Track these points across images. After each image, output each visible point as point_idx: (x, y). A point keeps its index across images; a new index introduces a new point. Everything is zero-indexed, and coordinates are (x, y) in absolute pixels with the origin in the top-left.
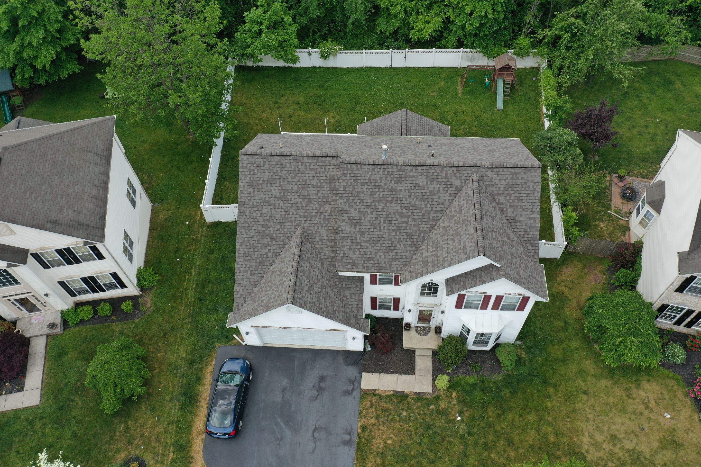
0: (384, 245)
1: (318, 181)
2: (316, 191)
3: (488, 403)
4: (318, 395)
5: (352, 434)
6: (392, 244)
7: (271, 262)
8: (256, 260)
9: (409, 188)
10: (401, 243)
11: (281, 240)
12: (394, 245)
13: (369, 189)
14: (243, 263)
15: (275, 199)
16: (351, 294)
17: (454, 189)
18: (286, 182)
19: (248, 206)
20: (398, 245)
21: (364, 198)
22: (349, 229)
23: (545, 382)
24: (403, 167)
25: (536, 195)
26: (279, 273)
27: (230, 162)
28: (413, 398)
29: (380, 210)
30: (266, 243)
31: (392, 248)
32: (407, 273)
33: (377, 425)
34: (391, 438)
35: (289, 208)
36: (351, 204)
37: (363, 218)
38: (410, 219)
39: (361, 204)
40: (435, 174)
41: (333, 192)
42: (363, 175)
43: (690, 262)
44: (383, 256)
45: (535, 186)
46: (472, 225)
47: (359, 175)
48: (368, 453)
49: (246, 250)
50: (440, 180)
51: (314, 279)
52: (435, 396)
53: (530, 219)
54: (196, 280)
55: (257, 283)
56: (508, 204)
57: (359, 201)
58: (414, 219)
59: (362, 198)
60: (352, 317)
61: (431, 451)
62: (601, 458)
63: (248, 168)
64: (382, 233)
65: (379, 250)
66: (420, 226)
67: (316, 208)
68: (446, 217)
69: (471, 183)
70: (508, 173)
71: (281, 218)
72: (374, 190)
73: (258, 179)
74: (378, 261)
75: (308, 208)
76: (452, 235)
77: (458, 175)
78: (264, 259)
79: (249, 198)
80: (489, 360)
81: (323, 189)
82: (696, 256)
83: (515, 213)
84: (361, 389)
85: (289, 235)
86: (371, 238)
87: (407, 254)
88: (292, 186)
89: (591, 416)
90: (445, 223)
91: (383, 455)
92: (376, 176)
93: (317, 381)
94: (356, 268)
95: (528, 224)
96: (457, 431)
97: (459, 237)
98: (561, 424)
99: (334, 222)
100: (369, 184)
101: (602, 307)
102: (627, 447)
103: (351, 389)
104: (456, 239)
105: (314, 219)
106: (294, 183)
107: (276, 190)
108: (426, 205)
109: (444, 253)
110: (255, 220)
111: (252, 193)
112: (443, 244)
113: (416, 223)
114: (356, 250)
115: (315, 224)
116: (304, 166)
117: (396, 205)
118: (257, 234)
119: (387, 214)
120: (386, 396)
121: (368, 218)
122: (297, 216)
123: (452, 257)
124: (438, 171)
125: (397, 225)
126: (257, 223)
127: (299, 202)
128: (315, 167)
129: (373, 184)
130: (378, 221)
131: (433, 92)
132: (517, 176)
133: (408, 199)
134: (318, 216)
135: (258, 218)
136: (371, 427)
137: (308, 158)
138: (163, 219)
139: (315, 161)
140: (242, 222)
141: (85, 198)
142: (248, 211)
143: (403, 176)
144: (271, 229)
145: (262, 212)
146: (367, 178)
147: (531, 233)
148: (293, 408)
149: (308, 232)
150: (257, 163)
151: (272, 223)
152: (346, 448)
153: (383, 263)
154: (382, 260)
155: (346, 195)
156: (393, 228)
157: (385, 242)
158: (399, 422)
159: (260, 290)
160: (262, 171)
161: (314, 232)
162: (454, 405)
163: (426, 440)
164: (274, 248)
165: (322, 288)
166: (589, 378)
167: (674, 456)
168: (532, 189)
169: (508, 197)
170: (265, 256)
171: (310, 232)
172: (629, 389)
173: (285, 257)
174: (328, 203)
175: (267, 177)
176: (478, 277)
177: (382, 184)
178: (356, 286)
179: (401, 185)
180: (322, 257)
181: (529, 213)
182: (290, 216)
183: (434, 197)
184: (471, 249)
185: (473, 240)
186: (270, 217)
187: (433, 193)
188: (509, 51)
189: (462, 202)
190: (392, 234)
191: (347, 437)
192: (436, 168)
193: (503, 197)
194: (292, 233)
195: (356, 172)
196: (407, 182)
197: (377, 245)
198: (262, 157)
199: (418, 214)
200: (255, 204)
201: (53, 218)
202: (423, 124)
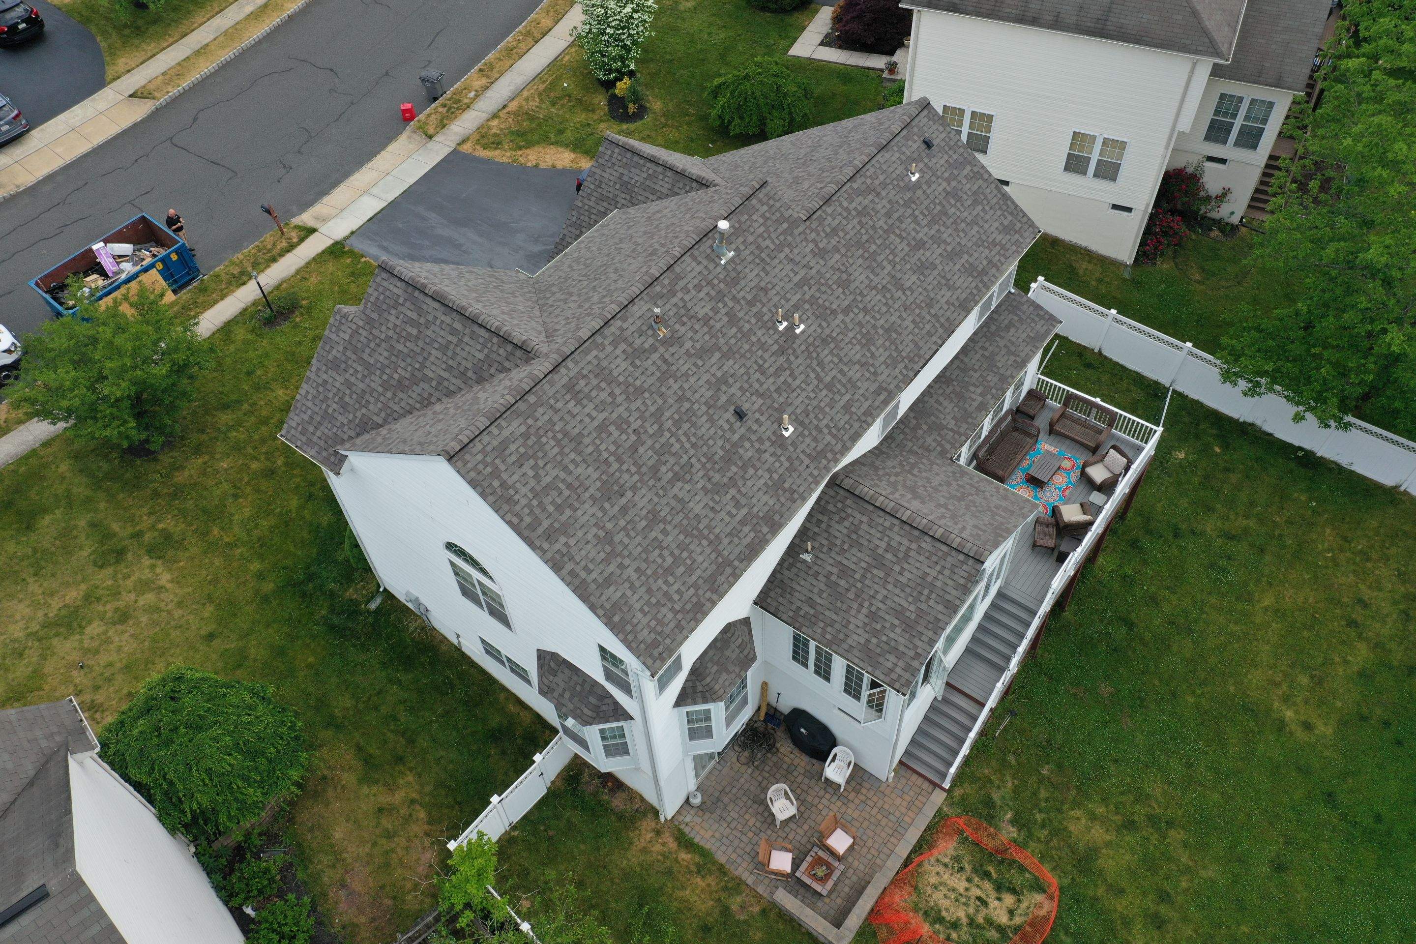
102: (96, 623)
202: (923, 598)
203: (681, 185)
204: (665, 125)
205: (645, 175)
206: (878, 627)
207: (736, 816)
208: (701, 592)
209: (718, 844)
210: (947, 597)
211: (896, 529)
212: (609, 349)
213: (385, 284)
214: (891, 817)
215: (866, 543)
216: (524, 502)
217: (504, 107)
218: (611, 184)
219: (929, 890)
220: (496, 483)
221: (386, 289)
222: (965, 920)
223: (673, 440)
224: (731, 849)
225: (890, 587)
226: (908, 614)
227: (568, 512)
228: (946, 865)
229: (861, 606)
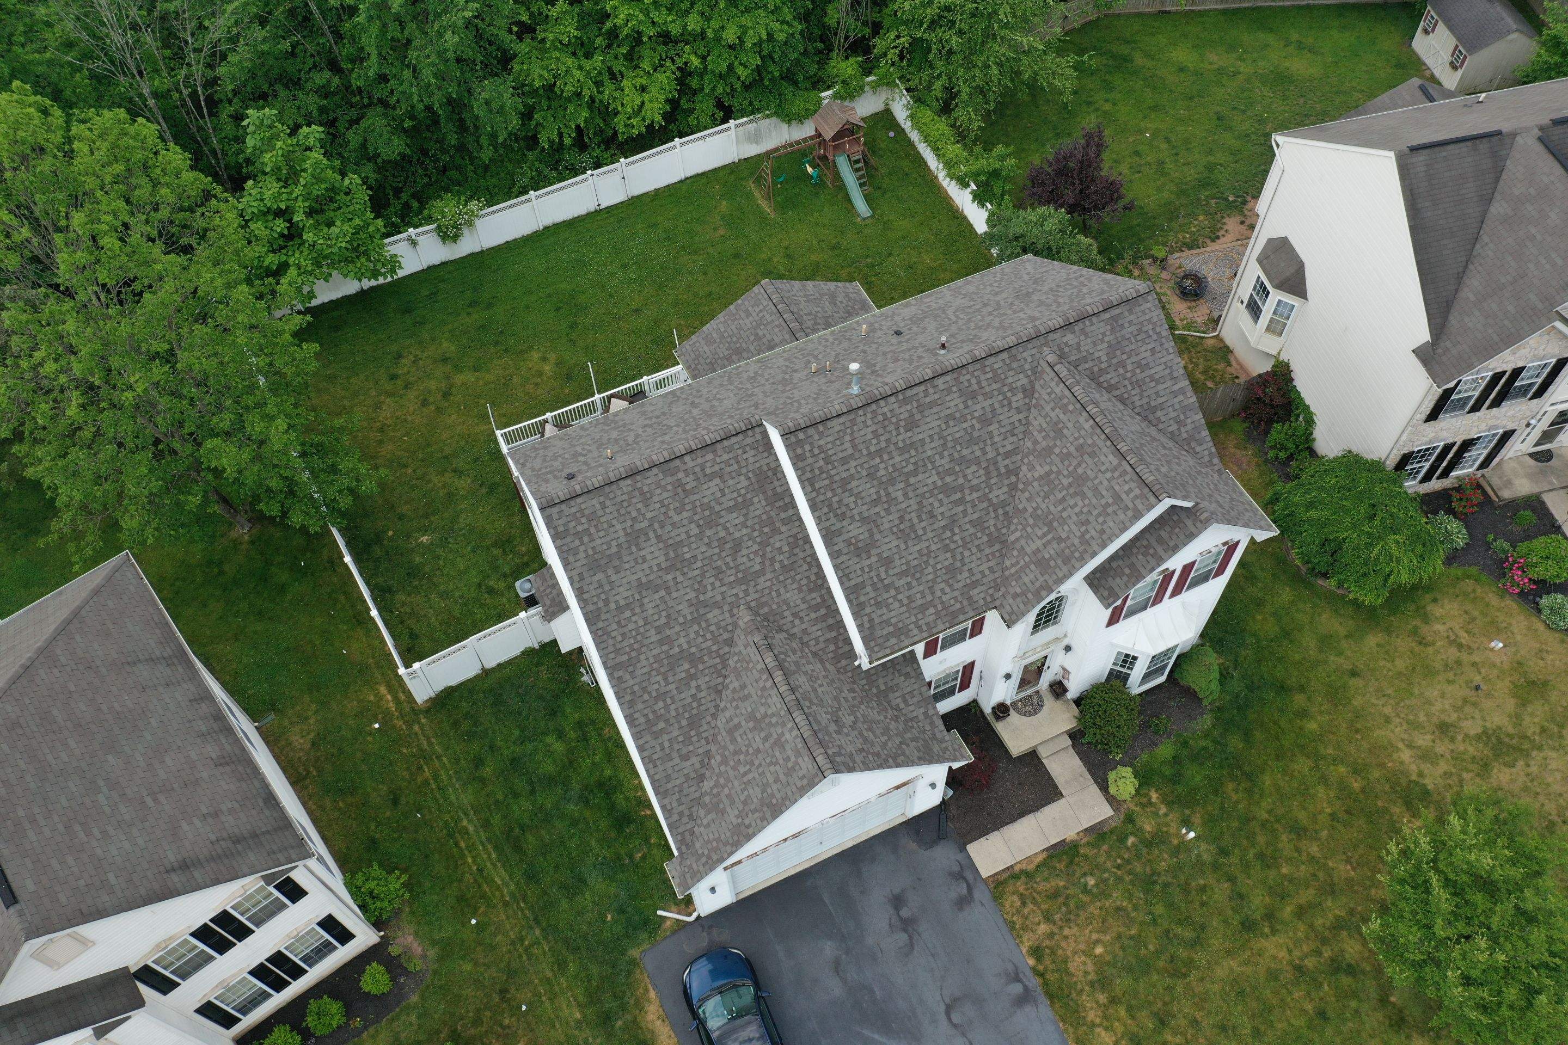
0: (939, 566)
1: (735, 495)
2: (742, 519)
3: (1220, 779)
4: (910, 937)
5: (1021, 976)
6: (953, 557)
7: (712, 710)
8: (679, 722)
9: (937, 430)
10: (969, 546)
11: (714, 655)
12: (959, 557)
13: (861, 465)
14: (653, 743)
15: (660, 573)
16: (903, 697)
17: (1020, 396)
18: (669, 528)
19: (608, 616)
20: (967, 553)
21: (860, 489)
22: (858, 566)
23: (1282, 689)
24: (909, 393)
25: (1166, 346)
26: (751, 725)
27: (376, 548)
28: (1088, 843)
29: (901, 499)
30: (683, 675)
31: (958, 564)
32: (1011, 601)
33: (1056, 931)
34: (1097, 942)
35: (699, 579)
36: (839, 512)
37: (875, 530)
38: (967, 492)
39: (860, 502)
40: (974, 381)
41: (777, 505)
42: (838, 442)
43: (1444, 359)
44: (947, 590)
45: (1158, 330)
46: (1105, 450)
47: (830, 446)
48: (1074, 995)
49: (646, 711)
50: (987, 389)
51: (830, 702)
52: (1122, 817)
53: (1175, 394)
54: (489, 840)
55: (703, 771)
56: (1126, 382)
57: (852, 499)
58: (974, 489)
59: (855, 491)
61: (1180, 923)
62: (1447, 775)
63: (572, 531)
64: (927, 544)
65: (934, 581)
66: (990, 496)
67: (755, 553)
68: (1031, 458)
69: (1048, 370)
70: (1102, 324)
71: (693, 609)
72: (872, 463)
73: (605, 547)
74: (942, 603)
75: (739, 561)
76: (1070, 485)
77: (1015, 365)
78: (694, 712)
79: (603, 596)
80: (1169, 699)
81: (752, 508)
82: (1448, 344)
83: (1145, 394)
84: (985, 881)
85: (726, 636)
86: (908, 563)
87: (991, 564)
88: (685, 529)
89: (1388, 710)
90: (1038, 468)
91: (1102, 983)
92: (862, 433)
93: (892, 911)
94: (907, 636)
95: (1177, 406)
96: (1200, 862)
97: (1089, 484)
98: (1352, 749)
99: (805, 567)
100: (857, 455)
101: (1310, 506)
102: (1472, 732)
103: (965, 891)
104: (1085, 489)
105: (762, 579)
106: (685, 522)
107: (653, 553)
108: (983, 450)
109: (1073, 527)
110: (639, 638)
111: (604, 581)
112: (1061, 512)
113: (979, 494)
114: (891, 601)
115: (770, 588)
116: (692, 477)
117: (927, 475)
118: (655, 666)
119: (919, 499)
120: (1037, 867)
121: (887, 526)
122: (724, 589)
123: (1098, 528)
124: (976, 374)
125: (947, 514)
126: (646, 642)
127: (715, 558)
128: (717, 468)
129: (865, 452)
130: (908, 524)
131: (715, 229)
132: (1120, 322)
133: (946, 453)
134: (769, 569)
135: (642, 630)
136: (1048, 943)
137: (693, 456)
138: (307, 746)
139: (710, 456)
140: (612, 656)
141: (205, 775)
142: (614, 626)
143: (915, 411)
144: (682, 640)
145: (645, 615)
146: (847, 445)
147: (1189, 421)
148: (878, 994)
149: (761, 612)
150: (586, 512)
151: (678, 628)
152: (1029, 1009)
153: (952, 602)
154: (948, 597)
155: (822, 498)
156: (943, 523)
157: (940, 559)
158: (1092, 902)
159: (722, 781)
160: (605, 526)
161: (774, 606)
162: (1166, 815)
163: (1159, 909)
164: (707, 679)
165: (853, 713)
166: (1344, 644)
167: (1547, 708)
168: (1155, 337)
169: (1121, 371)
170: (695, 705)
171: (766, 609)
172: (1414, 632)
173: (743, 687)
174: (776, 531)
175: (621, 533)
176: (1154, 544)
177: (883, 445)
178: (907, 675)
179: (918, 430)
180: (814, 649)
181: (1168, 384)
182: (710, 594)
183: (991, 428)
184: (1132, 495)
185: (1127, 478)
186: (668, 616)
187: (985, 421)
188: (823, 94)
189: (1053, 415)
190: (944, 536)
191: (1017, 988)
192: (971, 368)
193: (1113, 374)
194: (730, 628)
195: (822, 442)
196: (928, 420)
197: (926, 572)
198: (590, 495)
199: (977, 475)
200: (622, 603)
201: (172, 858)
202: (815, 297)
210: (801, 288)
226: (829, 300)
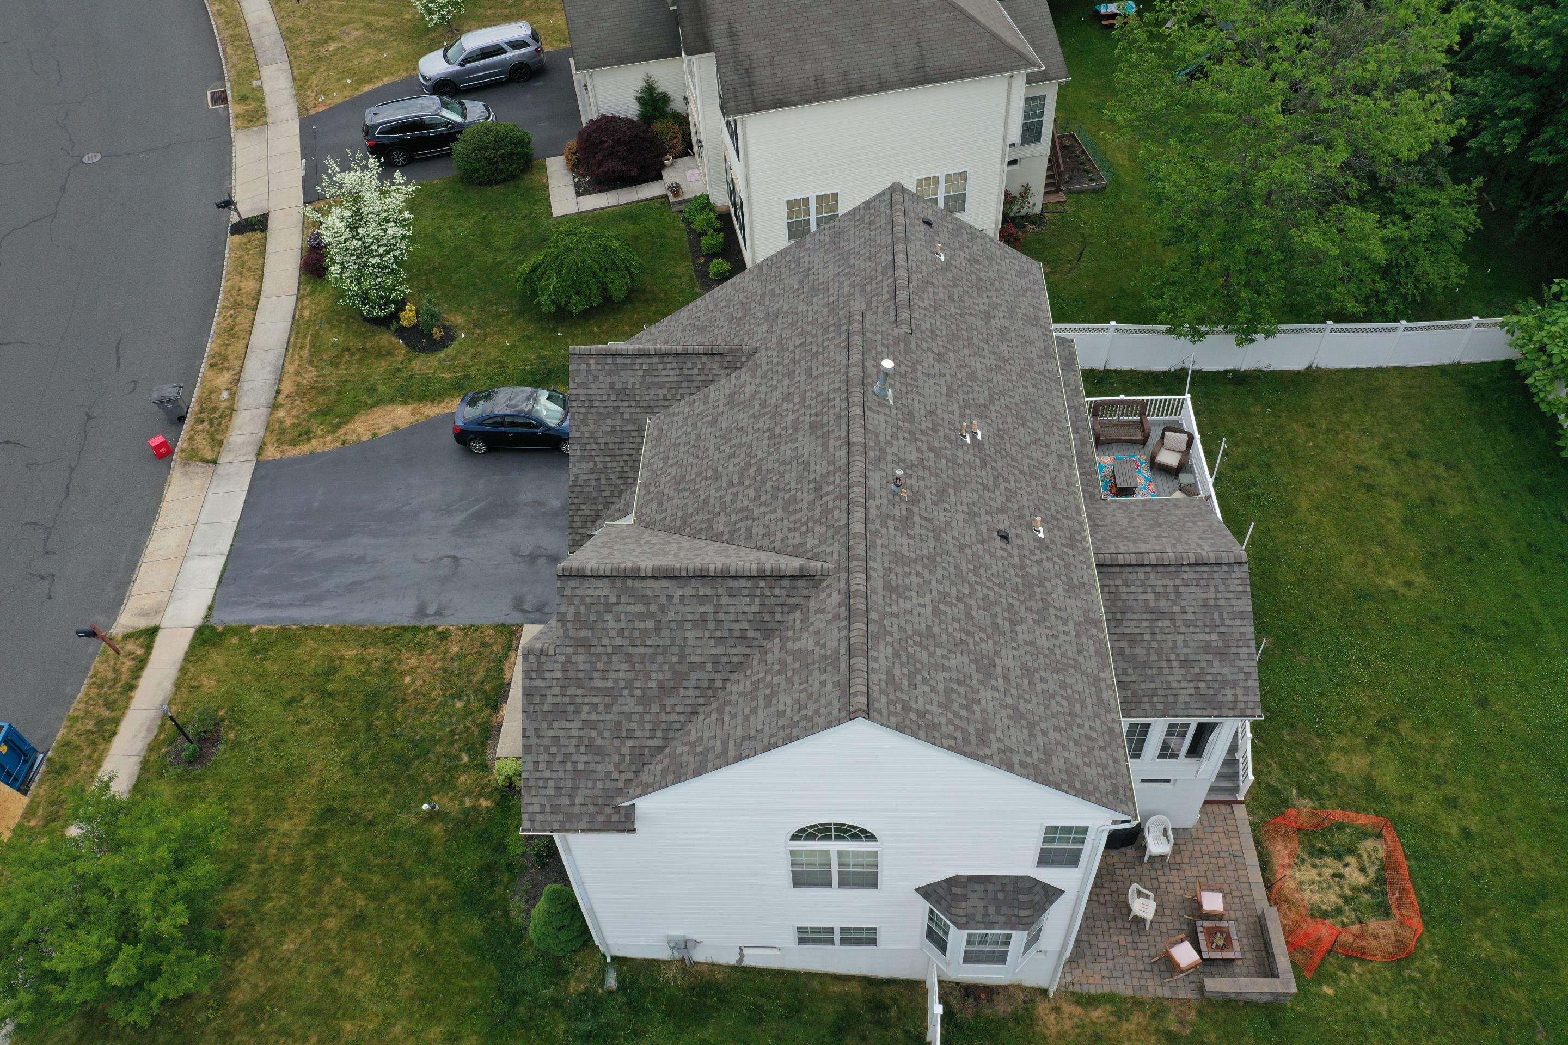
0: (689, 469)
3: (455, 879)
4: (522, 556)
5: (437, 617)
6: (690, 481)
8: (707, 320)
9: (801, 454)
10: (692, 496)
12: (688, 486)
13: (799, 387)
14: (703, 305)
15: (811, 282)
17: (798, 542)
18: (842, 279)
19: (798, 254)
20: (687, 494)
24: (844, 421)
28: (489, 720)
30: (735, 315)
31: (682, 486)
33: (446, 658)
35: (795, 311)
37: (742, 407)
38: (736, 489)
39: (769, 390)
42: (826, 362)
44: (668, 478)
47: (826, 355)
48: (395, 646)
49: (725, 296)
50: (818, 504)
51: (646, 398)
52: (489, 762)
56: (762, 675)
57: (775, 383)
58: (735, 495)
59: (780, 385)
60: (594, 507)
61: (375, 757)
63: (867, 213)
64: (711, 455)
65: (680, 465)
66: (722, 514)
72: (797, 396)
73: (847, 238)
74: (661, 475)
75: (794, 339)
84: (522, 626)
85: (746, 340)
86: (705, 440)
87: (668, 518)
88: (836, 292)
91: (385, 670)
92: (826, 382)
93: (550, 552)
96: (403, 807)
100: (809, 381)
103: (525, 607)
106: (841, 291)
107: (828, 273)
108: (762, 502)
110: (774, 279)
111: (822, 244)
113: (728, 503)
114: (685, 429)
116: (874, 287)
117: (765, 448)
118: (750, 294)
119: (749, 443)
120: (502, 670)
121: (741, 417)
122: (779, 331)
124: (837, 490)
125: (725, 472)
126: (769, 284)
128: (874, 305)
129: (809, 388)
130: (734, 435)
132: (829, 669)
133: (776, 465)
135: (778, 279)
136: (442, 648)
137: (892, 285)
139: (886, 298)
140: (770, 263)
141: (808, 67)
142: (789, 260)
143: (826, 430)
144: (758, 308)
145: (787, 279)
146: (821, 371)
150: (878, 219)
151: (768, 304)
152: (413, 611)
153: (657, 484)
154: (663, 480)
156: (720, 468)
157: (694, 469)
158: (444, 696)
163: (397, 745)
168: (796, 719)
169: (776, 668)
175: (852, 246)
177: (808, 403)
179: (807, 435)
181: (739, 733)
182: (781, 322)
183: (780, 510)
186: (779, 295)
187: (789, 504)
191: (431, 610)
192: (844, 483)
193: (776, 656)
196: (813, 444)
197: (691, 457)
199: (745, 499)
201: (740, 29)
202: (1218, 623)
203: (690, 365)
204: (486, 336)
205: (640, 373)
206: (1197, 671)
207: (1105, 945)
208: (1103, 718)
209: (1113, 981)
210: (1237, 609)
211: (1152, 575)
212: (884, 531)
213: (578, 592)
214: (1222, 854)
215: (1134, 603)
216: (943, 721)
217: (278, 392)
218: (605, 397)
219: (1297, 895)
220: (913, 716)
221: (583, 597)
222: (1340, 901)
223: (985, 590)
224: (1127, 977)
225: (1183, 630)
226: (1214, 644)
227: (976, 708)
228: (1290, 866)
229: (1169, 661)
